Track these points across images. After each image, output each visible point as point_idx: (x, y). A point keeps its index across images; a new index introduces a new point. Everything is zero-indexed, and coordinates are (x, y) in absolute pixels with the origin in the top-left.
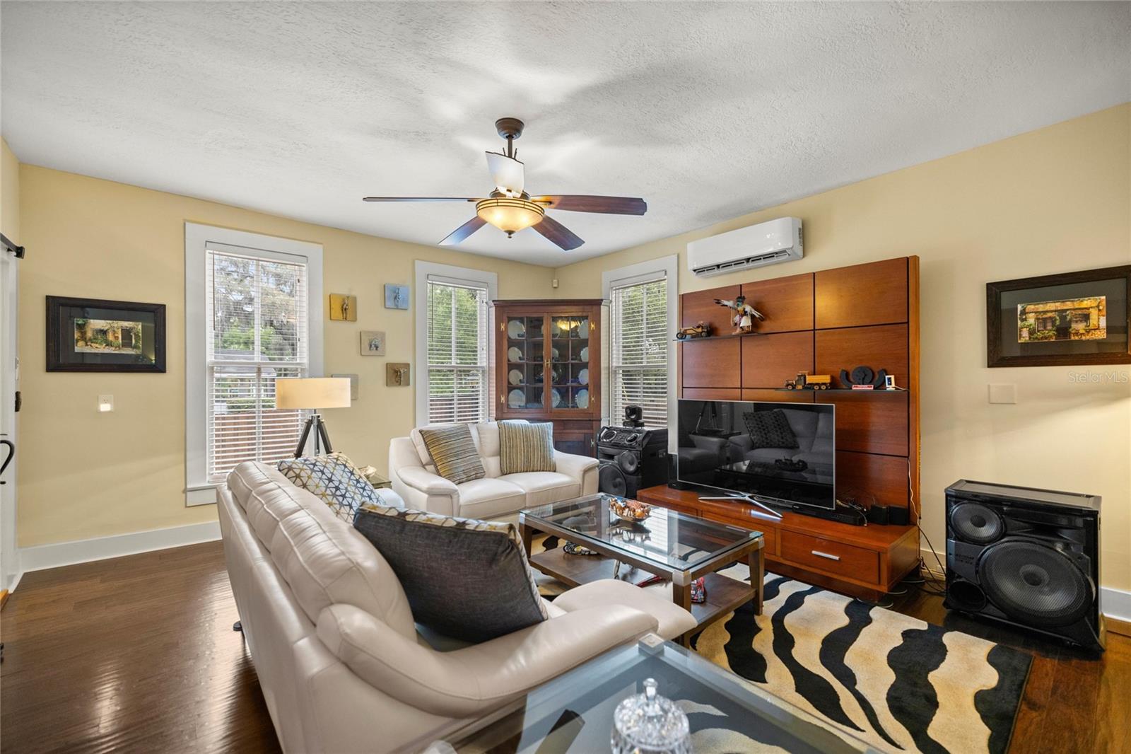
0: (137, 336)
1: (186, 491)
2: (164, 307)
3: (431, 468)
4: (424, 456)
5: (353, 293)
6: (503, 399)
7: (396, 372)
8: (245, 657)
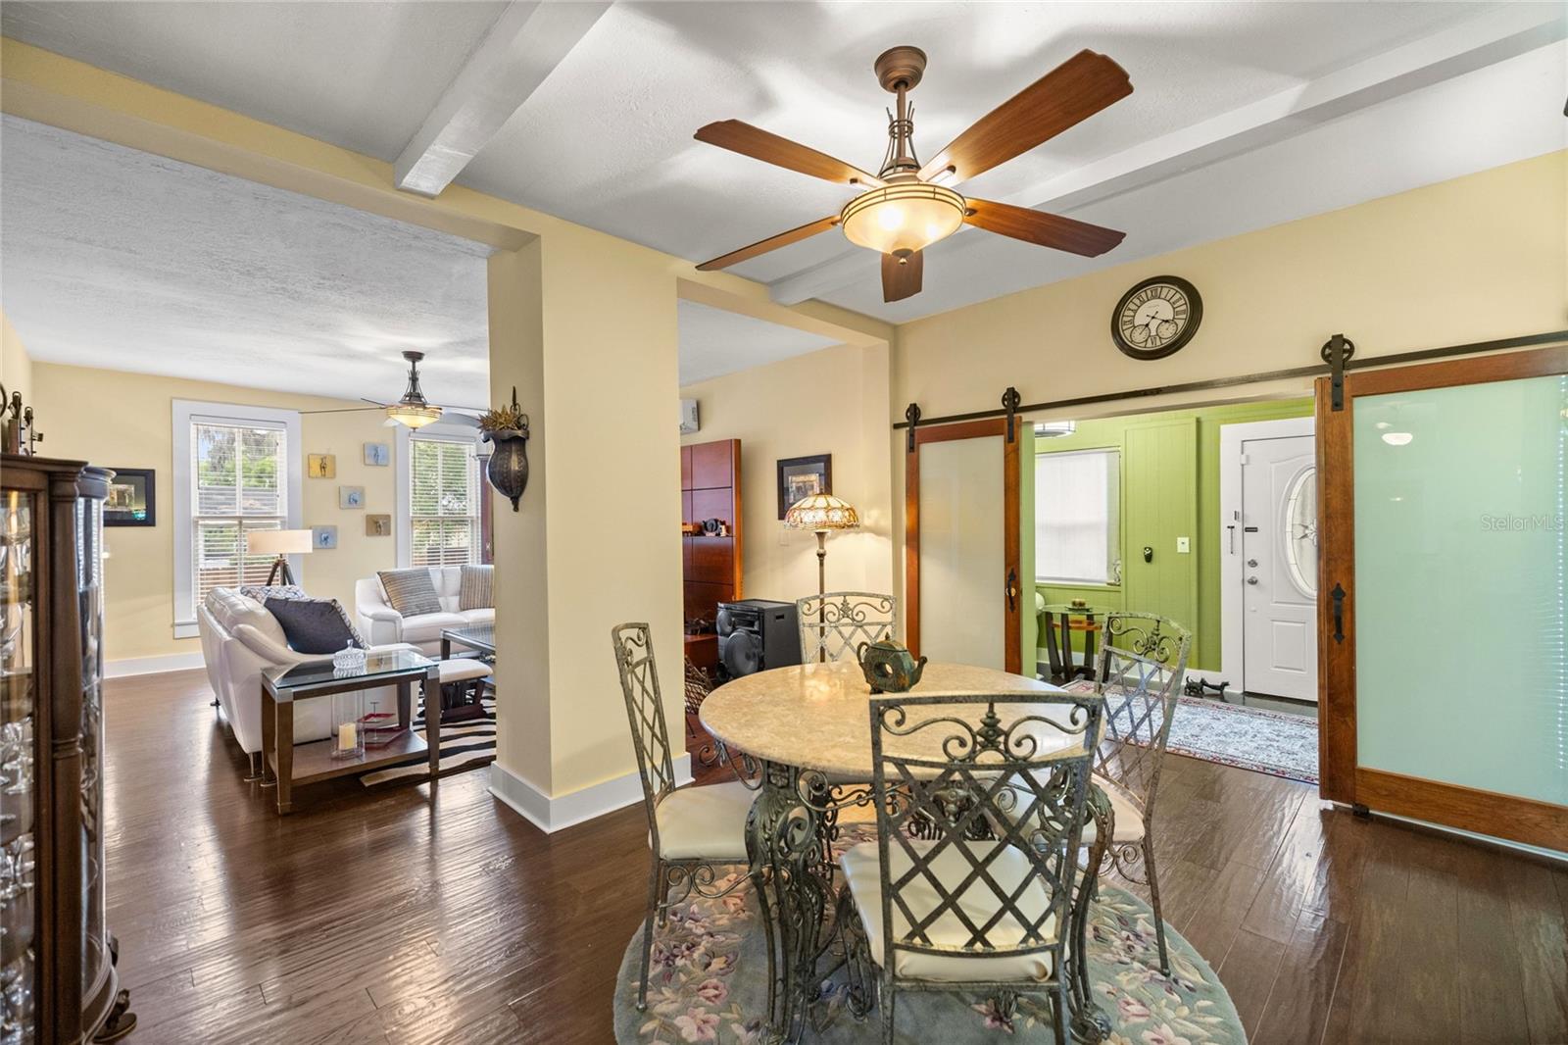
0: (130, 496)
1: (173, 625)
2: (153, 471)
3: (389, 604)
4: (385, 597)
5: (332, 453)
6: (488, 547)
7: (377, 523)
8: (219, 718)
